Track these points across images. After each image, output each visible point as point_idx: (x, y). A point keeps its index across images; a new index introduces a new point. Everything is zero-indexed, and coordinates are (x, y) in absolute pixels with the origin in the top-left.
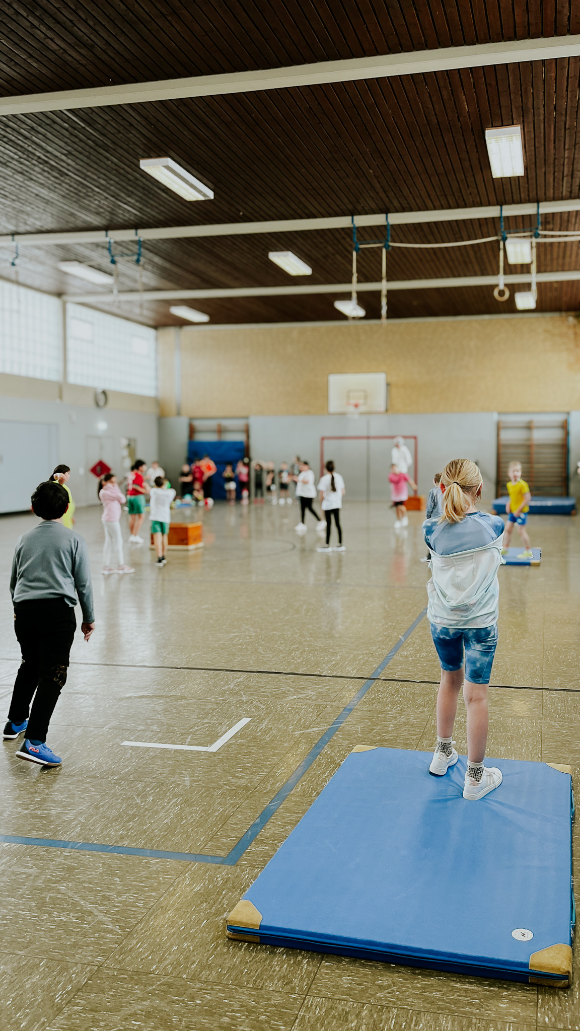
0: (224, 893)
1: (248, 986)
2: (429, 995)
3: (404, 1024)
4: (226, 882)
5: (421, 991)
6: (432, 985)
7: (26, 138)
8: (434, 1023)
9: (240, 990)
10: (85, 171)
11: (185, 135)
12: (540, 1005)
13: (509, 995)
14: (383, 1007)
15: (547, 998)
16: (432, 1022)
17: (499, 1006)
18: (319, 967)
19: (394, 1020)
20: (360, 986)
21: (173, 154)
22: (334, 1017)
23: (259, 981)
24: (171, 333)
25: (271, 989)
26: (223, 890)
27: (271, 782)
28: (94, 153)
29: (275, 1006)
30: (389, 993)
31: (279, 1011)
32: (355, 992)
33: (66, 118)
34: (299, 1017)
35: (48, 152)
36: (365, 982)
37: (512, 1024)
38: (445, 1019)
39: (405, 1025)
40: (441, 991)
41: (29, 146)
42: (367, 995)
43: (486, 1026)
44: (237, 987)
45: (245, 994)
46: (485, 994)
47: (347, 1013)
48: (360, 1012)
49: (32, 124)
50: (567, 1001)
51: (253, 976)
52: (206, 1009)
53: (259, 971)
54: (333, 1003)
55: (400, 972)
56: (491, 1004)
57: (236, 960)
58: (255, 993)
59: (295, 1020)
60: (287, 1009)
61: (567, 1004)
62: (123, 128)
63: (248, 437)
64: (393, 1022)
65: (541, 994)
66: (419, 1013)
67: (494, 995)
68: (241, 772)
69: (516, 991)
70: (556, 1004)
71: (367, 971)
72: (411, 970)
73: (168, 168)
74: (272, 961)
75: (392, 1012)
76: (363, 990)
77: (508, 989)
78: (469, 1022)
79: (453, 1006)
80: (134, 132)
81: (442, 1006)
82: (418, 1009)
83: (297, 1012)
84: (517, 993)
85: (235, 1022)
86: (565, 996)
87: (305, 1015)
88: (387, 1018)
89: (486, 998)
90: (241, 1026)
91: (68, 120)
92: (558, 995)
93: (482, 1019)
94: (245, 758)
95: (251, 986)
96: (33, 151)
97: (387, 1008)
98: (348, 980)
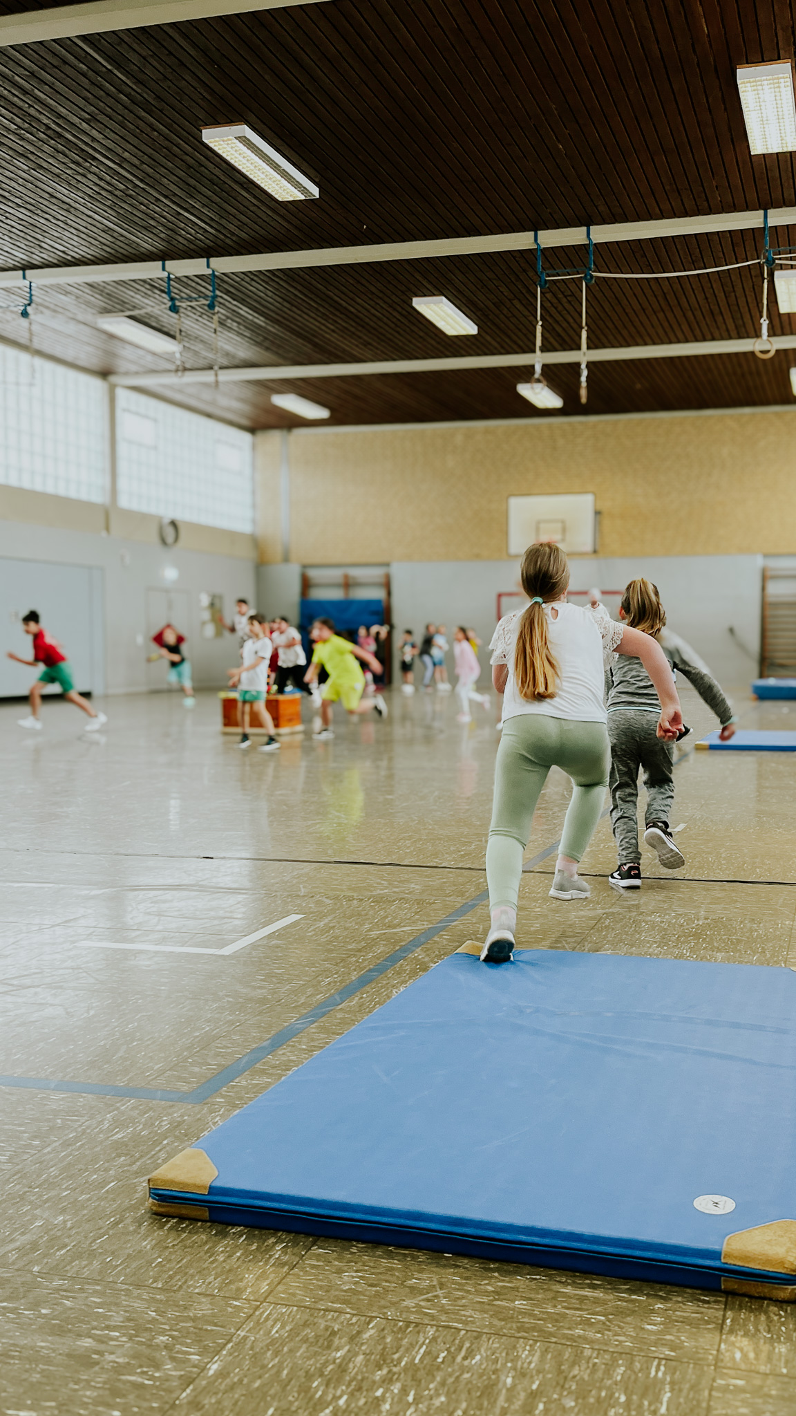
0: (165, 1142)
1: (154, 1285)
2: (507, 1305)
3: (442, 1355)
4: (176, 1127)
5: (492, 1298)
6: (516, 1289)
7: (25, 92)
8: (504, 1354)
9: (136, 1292)
10: (120, 151)
11: (266, 81)
12: (728, 1328)
13: (666, 1310)
14: (408, 1323)
15: (742, 1316)
16: (500, 1353)
17: (643, 1329)
18: (303, 1256)
19: (424, 1347)
20: (374, 1289)
21: (252, 118)
22: (305, 1340)
23: (178, 1277)
24: (275, 438)
25: (197, 1291)
26: (166, 1138)
27: (309, 994)
28: (131, 117)
29: (194, 1319)
30: (428, 1300)
31: (201, 1329)
32: (362, 1297)
33: (83, 54)
34: (234, 1339)
35: (60, 116)
36: (386, 1281)
37: (663, 1362)
38: (528, 1348)
39: (444, 1358)
40: (530, 1299)
41: (30, 106)
42: (383, 1303)
43: (610, 1363)
44: (131, 1288)
45: (143, 1300)
46: (617, 1307)
47: (334, 1333)
48: (359, 1333)
49: (30, 67)
50: (783, 1324)
51: (170, 1269)
52: (54, 1325)
53: (185, 1260)
54: (312, 1315)
55: (459, 1267)
56: (628, 1323)
57: (147, 1244)
58: (163, 1297)
59: (226, 1345)
60: (216, 1325)
61: (783, 1329)
62: (171, 70)
63: (389, 593)
64: (422, 1351)
65: (731, 1310)
66: (479, 1336)
67: (636, 1309)
68: (262, 980)
69: (682, 1302)
70: (761, 1328)
71: (395, 1264)
72: (480, 1263)
73: (244, 140)
74: (214, 1246)
75: (425, 1333)
76: (377, 1294)
77: (665, 1299)
78: (576, 1356)
79: (550, 1326)
80: (187, 77)
81: (527, 1325)
82: (479, 1330)
83: (233, 1330)
84: (684, 1307)
85: (102, 1347)
86: (780, 1315)
87: (248, 1337)
88: (411, 1344)
89: (620, 1313)
90: (112, 1353)
91: (86, 57)
92: (766, 1313)
93: (604, 1351)
94: (276, 963)
95: (160, 1286)
96: (37, 115)
97: (416, 1326)
98: (353, 1277)
